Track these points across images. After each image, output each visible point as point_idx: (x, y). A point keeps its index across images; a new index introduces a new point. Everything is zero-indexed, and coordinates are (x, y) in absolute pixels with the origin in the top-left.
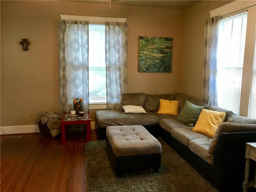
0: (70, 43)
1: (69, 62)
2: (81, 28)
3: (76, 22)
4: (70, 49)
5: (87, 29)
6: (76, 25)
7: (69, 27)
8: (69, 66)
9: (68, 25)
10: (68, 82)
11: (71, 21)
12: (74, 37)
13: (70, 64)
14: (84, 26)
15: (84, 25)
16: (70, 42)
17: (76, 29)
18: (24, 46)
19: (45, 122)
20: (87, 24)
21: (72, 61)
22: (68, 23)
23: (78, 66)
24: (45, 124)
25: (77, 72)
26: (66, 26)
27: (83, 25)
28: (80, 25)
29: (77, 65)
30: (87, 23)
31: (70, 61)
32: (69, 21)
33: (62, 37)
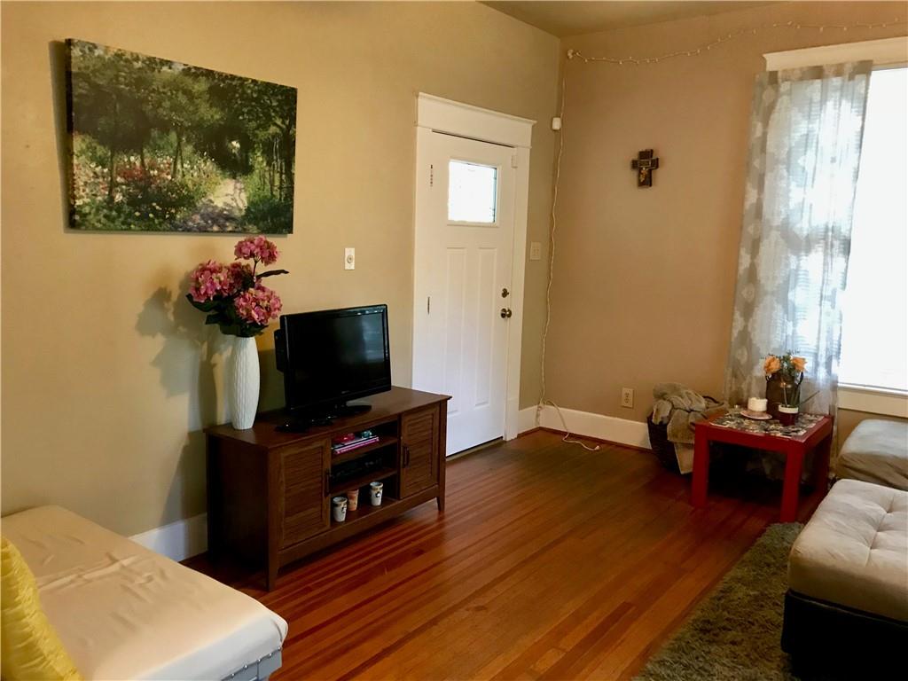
0: (789, 153)
1: (777, 221)
2: (835, 91)
3: (818, 73)
4: (785, 174)
5: (863, 91)
6: (818, 83)
7: (789, 93)
8: (774, 235)
9: (789, 87)
10: (766, 293)
11: (801, 69)
12: (804, 131)
13: (778, 228)
14: (851, 82)
15: (851, 78)
16: (787, 149)
17: (817, 97)
18: (640, 173)
19: (662, 418)
20: (864, 73)
21: (788, 217)
22: (787, 80)
23: (807, 237)
24: (661, 423)
25: (804, 258)
26: (777, 91)
27: (847, 76)
28: (834, 79)
29: (805, 233)
30: (865, 68)
31: (782, 217)
32: (794, 70)
33: (758, 133)
